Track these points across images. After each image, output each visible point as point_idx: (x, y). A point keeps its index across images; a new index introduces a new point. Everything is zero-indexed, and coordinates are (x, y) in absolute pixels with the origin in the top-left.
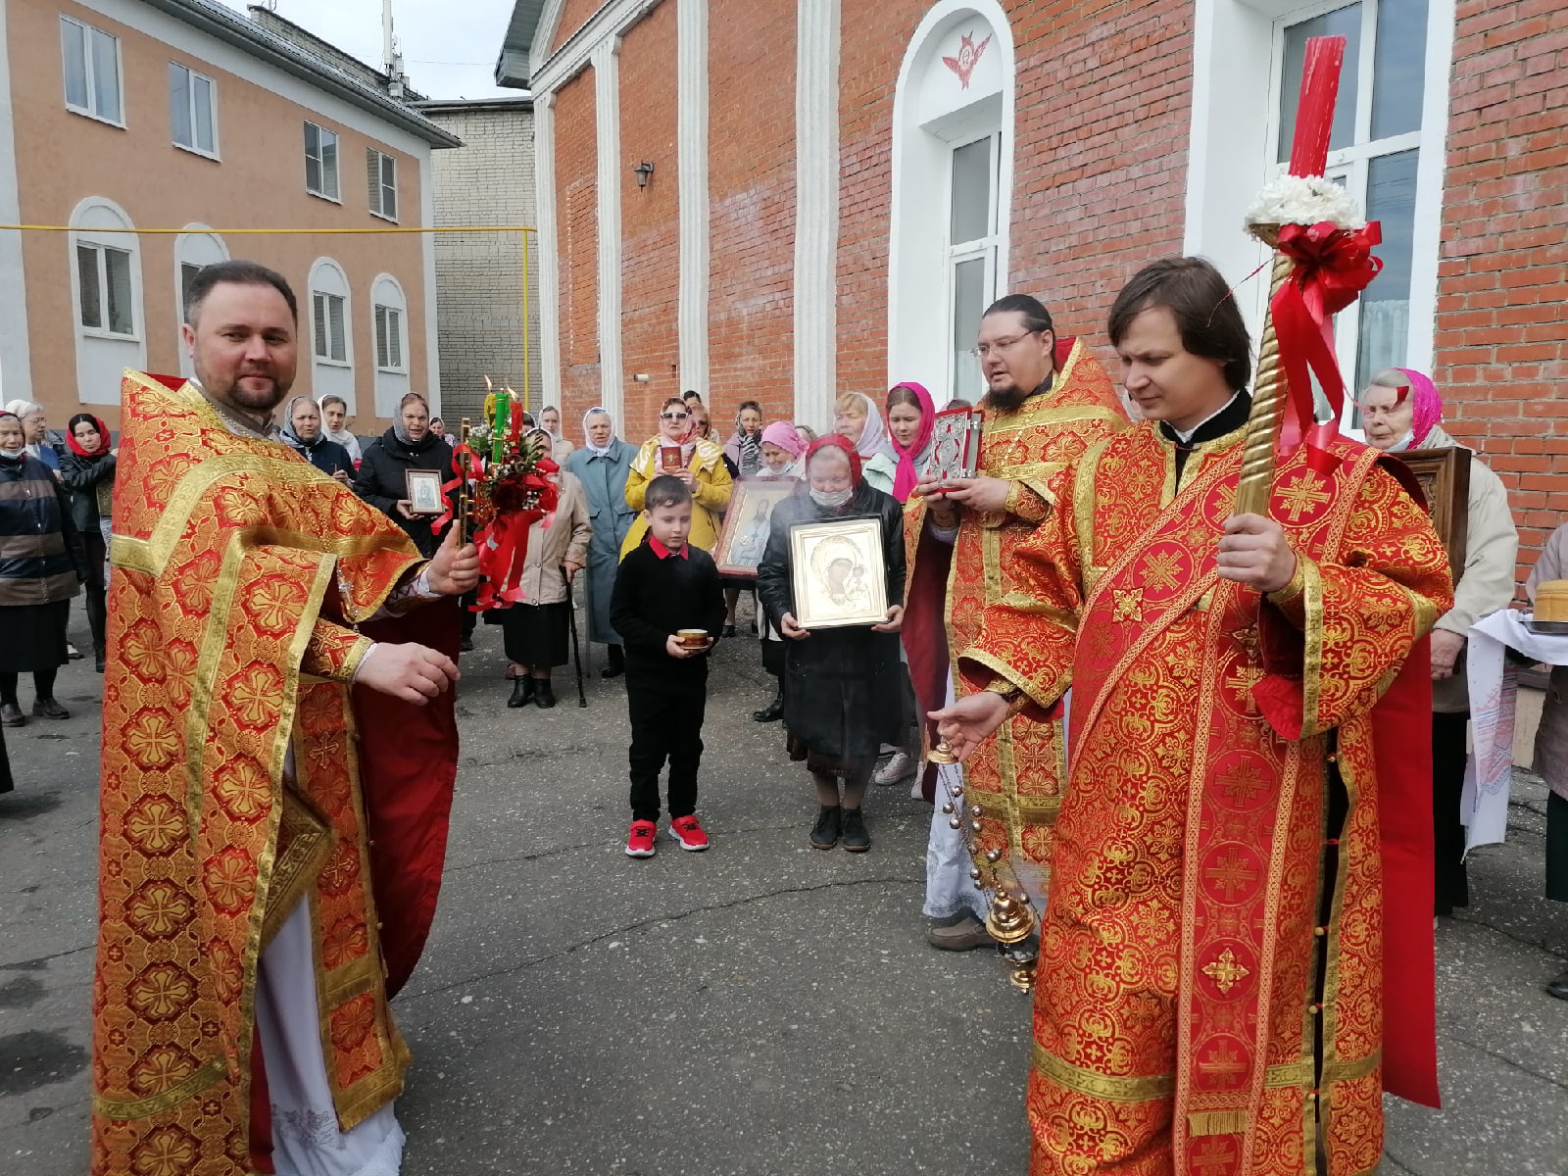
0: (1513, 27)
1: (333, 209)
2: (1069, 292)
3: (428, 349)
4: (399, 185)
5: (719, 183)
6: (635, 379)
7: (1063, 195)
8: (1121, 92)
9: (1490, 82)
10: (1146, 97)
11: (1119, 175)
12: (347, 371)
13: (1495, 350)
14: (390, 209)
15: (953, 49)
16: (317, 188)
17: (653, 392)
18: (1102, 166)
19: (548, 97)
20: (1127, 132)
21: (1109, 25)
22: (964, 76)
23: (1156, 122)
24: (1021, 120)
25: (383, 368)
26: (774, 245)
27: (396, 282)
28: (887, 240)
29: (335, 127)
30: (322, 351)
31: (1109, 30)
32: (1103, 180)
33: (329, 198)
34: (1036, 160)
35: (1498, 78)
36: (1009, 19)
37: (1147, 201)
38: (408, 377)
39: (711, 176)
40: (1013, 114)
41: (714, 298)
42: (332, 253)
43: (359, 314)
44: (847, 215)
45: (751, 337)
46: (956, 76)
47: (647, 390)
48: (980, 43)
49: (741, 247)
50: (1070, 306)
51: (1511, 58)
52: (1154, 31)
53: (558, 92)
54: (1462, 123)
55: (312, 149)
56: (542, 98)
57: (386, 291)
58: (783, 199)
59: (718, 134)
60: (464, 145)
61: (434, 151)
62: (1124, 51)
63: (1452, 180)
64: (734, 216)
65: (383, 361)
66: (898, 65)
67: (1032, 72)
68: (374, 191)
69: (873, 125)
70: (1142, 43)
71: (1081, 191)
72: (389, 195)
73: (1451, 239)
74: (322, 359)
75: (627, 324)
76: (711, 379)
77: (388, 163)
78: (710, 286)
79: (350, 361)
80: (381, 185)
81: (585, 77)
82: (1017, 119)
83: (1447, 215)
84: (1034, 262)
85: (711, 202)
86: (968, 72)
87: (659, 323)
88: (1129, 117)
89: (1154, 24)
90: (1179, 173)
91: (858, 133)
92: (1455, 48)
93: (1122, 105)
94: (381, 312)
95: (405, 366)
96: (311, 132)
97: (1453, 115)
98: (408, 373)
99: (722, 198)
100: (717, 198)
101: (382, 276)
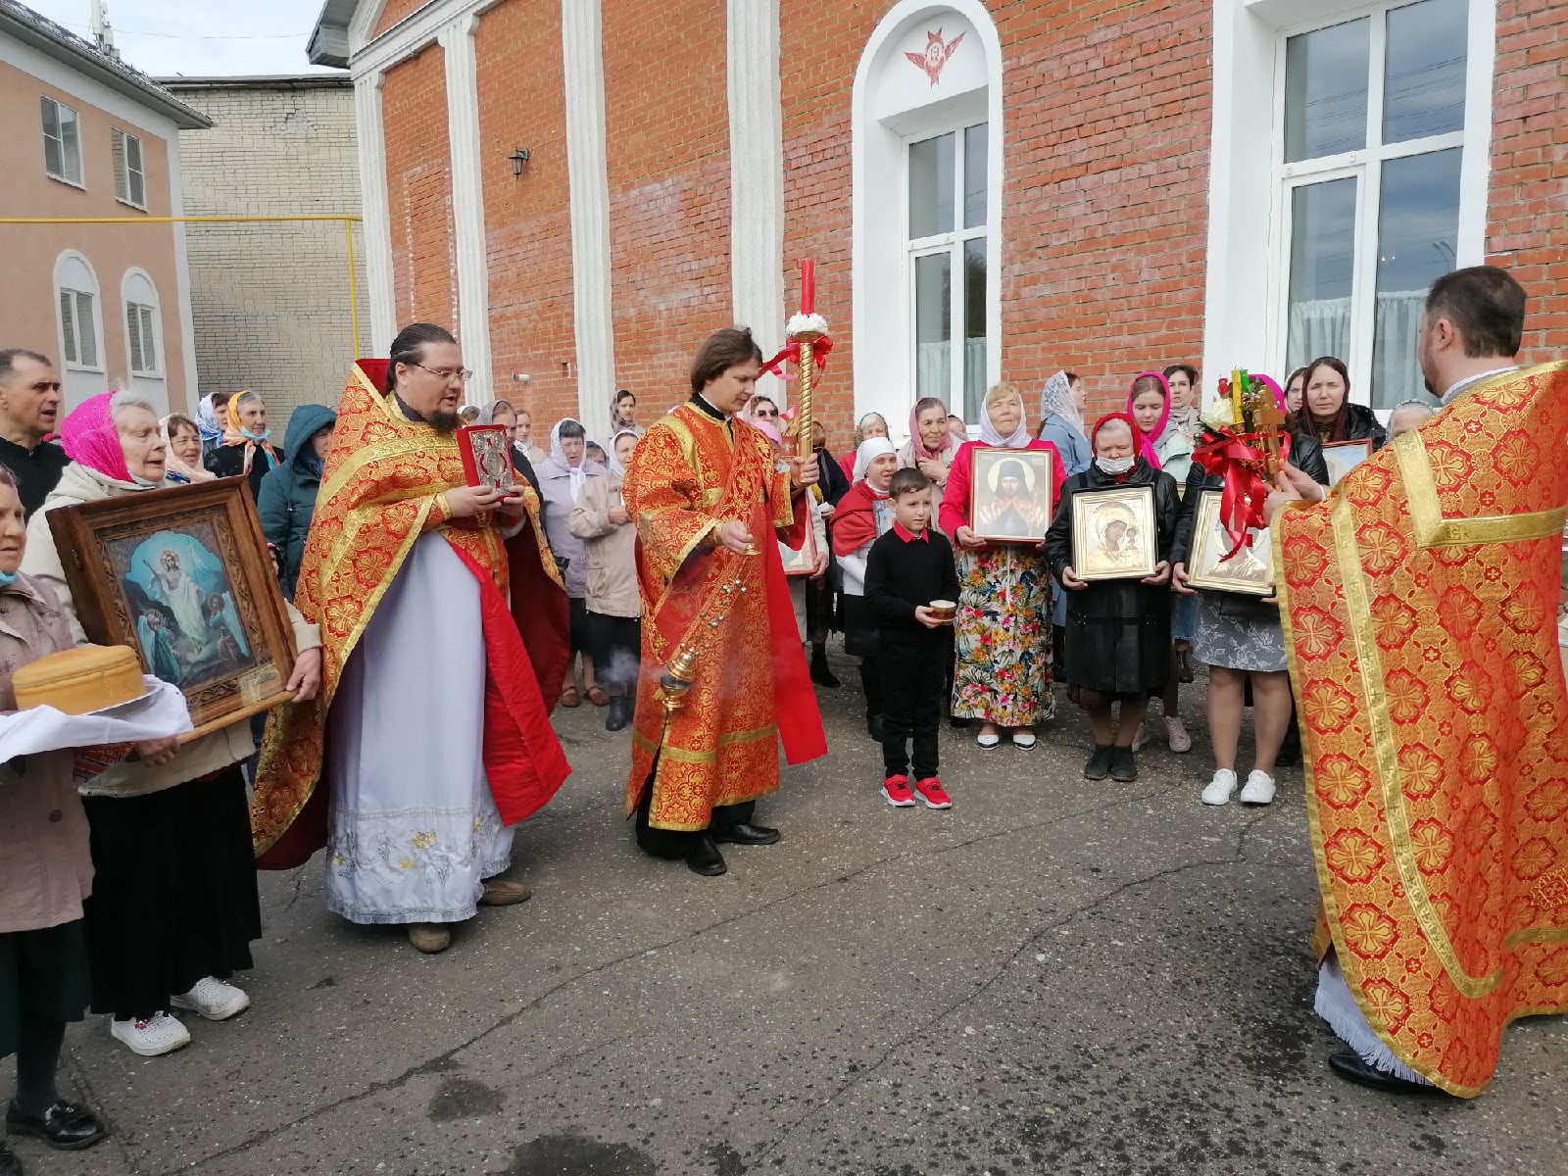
0: (1554, 47)
1: (77, 195)
2: (1074, 285)
3: (184, 349)
4: (146, 170)
5: (620, 172)
6: (516, 378)
7: (1063, 190)
8: (1131, 93)
9: (1535, 93)
10: (1159, 98)
11: (1131, 172)
12: (99, 376)
13: (1543, 334)
14: (137, 196)
15: (919, 44)
16: (58, 171)
17: (536, 392)
18: (1110, 162)
19: (375, 78)
20: (1136, 132)
21: (1114, 28)
22: (933, 73)
23: (1170, 123)
24: (1011, 117)
25: (138, 373)
26: (698, 238)
27: (146, 274)
28: (850, 234)
29: (75, 104)
30: (71, 356)
31: (1114, 33)
32: (1111, 177)
33: (70, 183)
34: (1030, 156)
35: (1542, 91)
36: (994, 18)
37: (1164, 197)
38: (165, 381)
39: (610, 165)
40: (1001, 111)
41: (618, 294)
42: (78, 246)
43: (110, 314)
44: (794, 208)
45: (672, 333)
46: (923, 72)
47: (529, 390)
48: (952, 39)
49: (655, 239)
50: (1077, 298)
51: (1555, 73)
52: (1166, 37)
53: (387, 72)
54: (1507, 130)
55: (50, 127)
56: (366, 77)
57: (136, 287)
58: (709, 191)
59: (619, 122)
60: (216, 126)
61: (182, 132)
62: (1132, 54)
63: (1497, 183)
64: (644, 207)
65: (137, 364)
66: (857, 57)
67: (1023, 71)
68: (119, 175)
69: (825, 118)
70: (1154, 47)
71: (1085, 188)
72: (136, 180)
73: (1496, 234)
74: (72, 365)
75: (495, 321)
76: (617, 377)
77: (133, 145)
78: (612, 281)
79: (101, 367)
80: (127, 168)
81: (427, 58)
82: (1006, 116)
83: (1492, 214)
84: (1032, 255)
85: (611, 192)
86: (939, 67)
87: (543, 320)
88: (1139, 117)
89: (1167, 28)
90: (1199, 172)
91: (807, 126)
92: (1496, 63)
93: (1130, 105)
94: (132, 309)
95: (160, 370)
96: (49, 109)
97: (1496, 123)
98: (164, 377)
99: (625, 189)
100: (619, 187)
101: (131, 270)
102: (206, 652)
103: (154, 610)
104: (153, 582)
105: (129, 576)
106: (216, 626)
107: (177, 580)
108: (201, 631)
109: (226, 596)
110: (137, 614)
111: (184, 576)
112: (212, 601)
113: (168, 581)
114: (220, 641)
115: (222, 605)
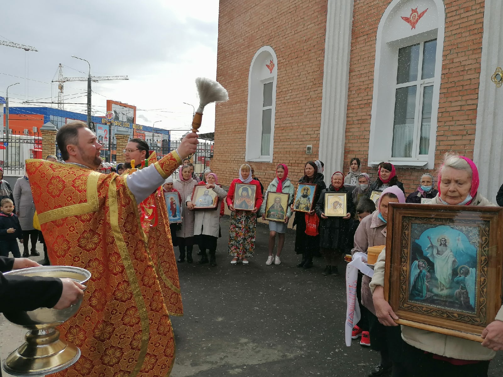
102: (445, 292)
103: (424, 260)
104: (429, 248)
105: (417, 241)
106: (458, 282)
107: (443, 252)
108: (447, 280)
109: (472, 270)
110: (414, 259)
111: (448, 251)
112: (461, 269)
113: (438, 250)
114: (457, 291)
115: (467, 273)
